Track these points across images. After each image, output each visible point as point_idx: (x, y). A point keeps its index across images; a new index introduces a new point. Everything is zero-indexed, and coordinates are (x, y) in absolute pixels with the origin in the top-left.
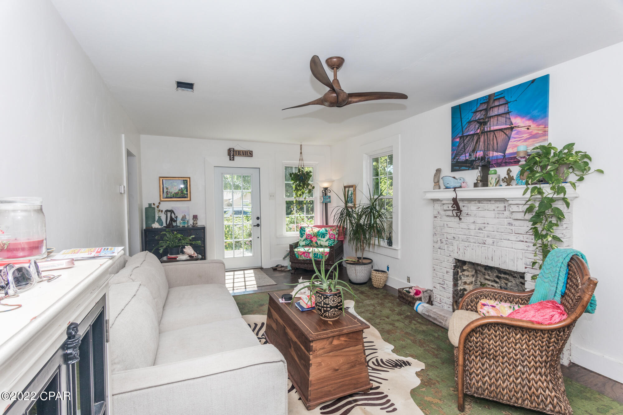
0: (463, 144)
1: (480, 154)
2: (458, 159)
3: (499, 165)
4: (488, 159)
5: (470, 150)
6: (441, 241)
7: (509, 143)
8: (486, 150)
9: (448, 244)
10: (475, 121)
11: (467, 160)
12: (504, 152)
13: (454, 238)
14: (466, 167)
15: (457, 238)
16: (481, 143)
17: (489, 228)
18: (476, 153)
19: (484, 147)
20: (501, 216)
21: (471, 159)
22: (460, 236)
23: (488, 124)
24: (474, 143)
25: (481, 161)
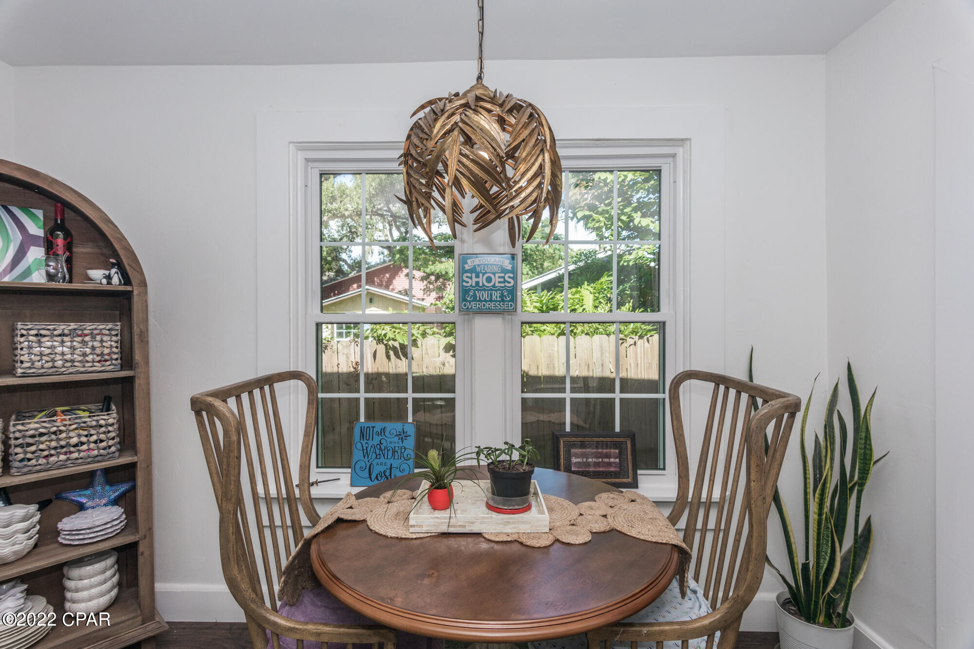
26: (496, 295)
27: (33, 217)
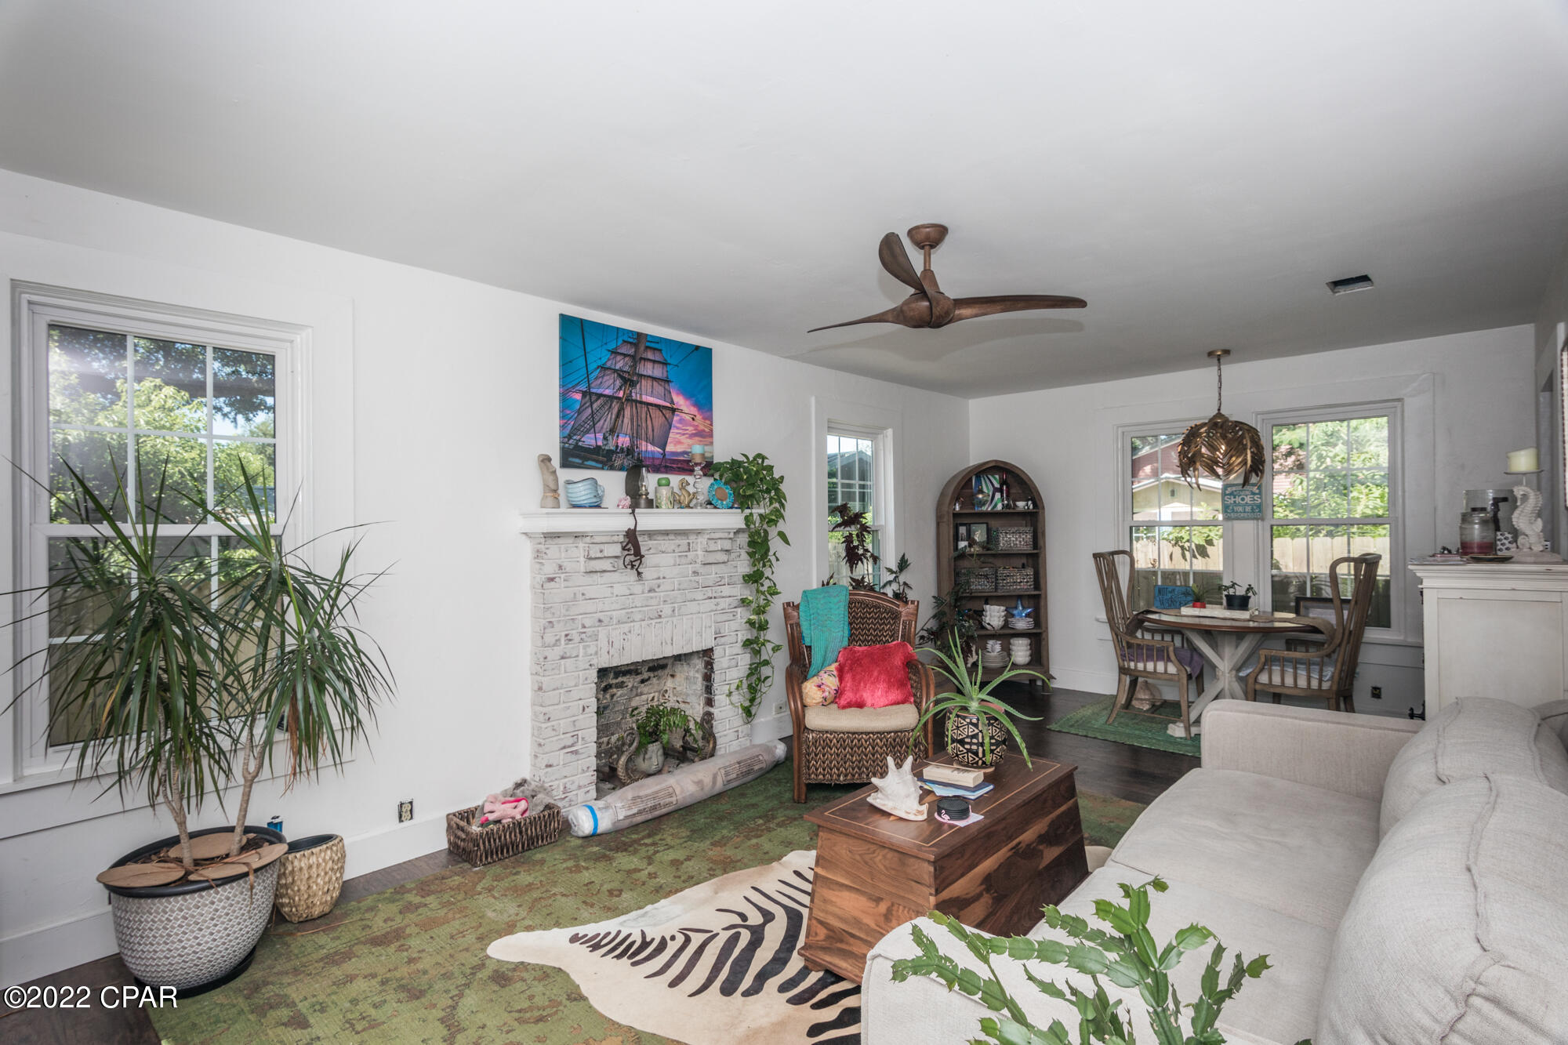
0: (589, 411)
1: (624, 441)
2: (580, 440)
3: (656, 469)
4: (639, 454)
5: (605, 427)
6: (569, 637)
7: (671, 435)
8: (635, 436)
9: (586, 639)
10: (615, 371)
11: (598, 447)
12: (663, 446)
13: (600, 621)
14: (597, 461)
15: (606, 621)
16: (626, 421)
17: (666, 585)
18: (618, 436)
19: (632, 429)
20: (683, 560)
21: (607, 448)
22: (614, 613)
23: (638, 386)
24: (614, 417)
25: (627, 455)
26: (1248, 509)
27: (995, 479)
